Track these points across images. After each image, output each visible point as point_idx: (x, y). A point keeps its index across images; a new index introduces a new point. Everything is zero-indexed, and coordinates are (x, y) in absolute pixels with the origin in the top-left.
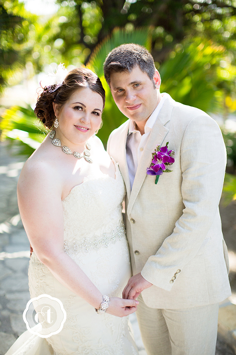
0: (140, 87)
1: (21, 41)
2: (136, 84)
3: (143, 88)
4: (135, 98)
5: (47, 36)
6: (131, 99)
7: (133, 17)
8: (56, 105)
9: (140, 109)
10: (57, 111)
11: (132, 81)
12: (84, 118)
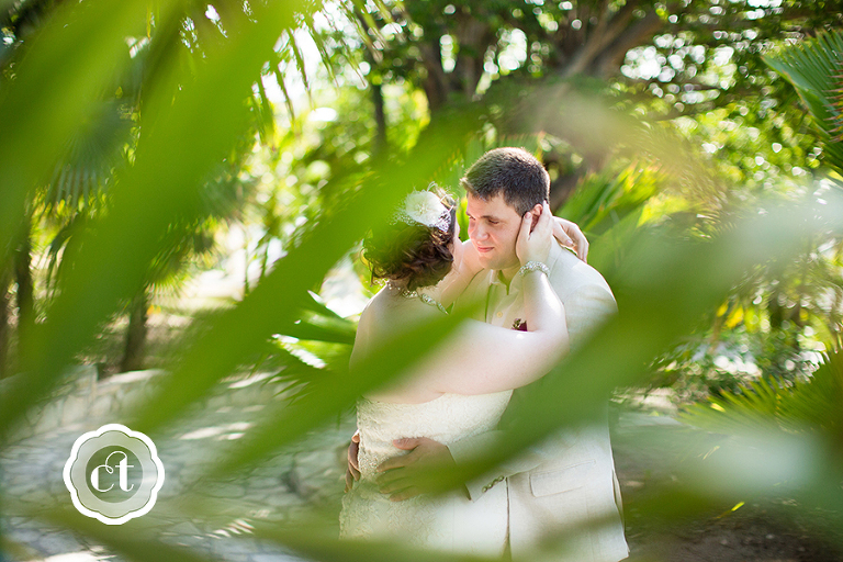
5: (290, 155)
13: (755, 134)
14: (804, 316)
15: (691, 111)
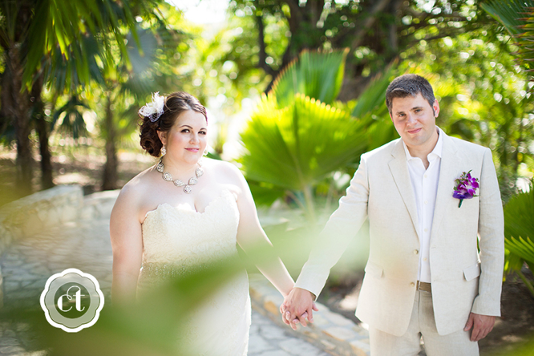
0: (420, 113)
1: (177, 63)
2: (417, 110)
3: (423, 114)
4: (416, 121)
5: (213, 57)
6: (413, 123)
7: (329, 33)
8: (161, 133)
9: (420, 133)
10: (163, 139)
11: (414, 106)
12: (193, 139)
13: (492, 47)
14: (520, 157)
15: (453, 33)
